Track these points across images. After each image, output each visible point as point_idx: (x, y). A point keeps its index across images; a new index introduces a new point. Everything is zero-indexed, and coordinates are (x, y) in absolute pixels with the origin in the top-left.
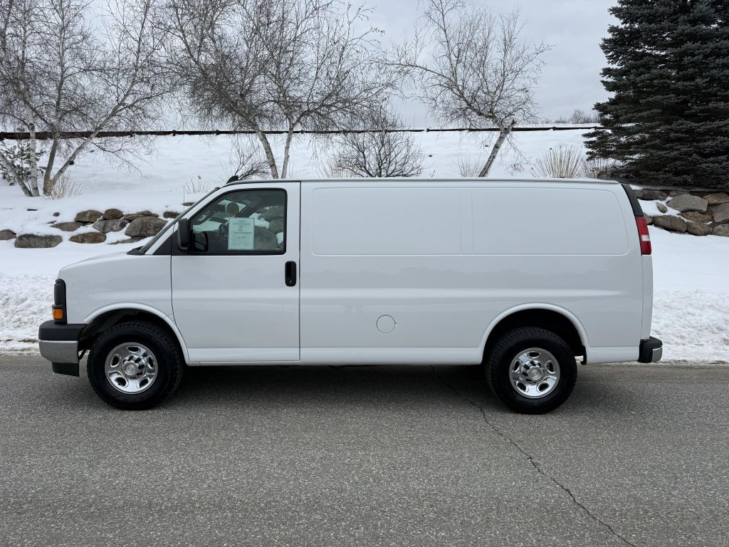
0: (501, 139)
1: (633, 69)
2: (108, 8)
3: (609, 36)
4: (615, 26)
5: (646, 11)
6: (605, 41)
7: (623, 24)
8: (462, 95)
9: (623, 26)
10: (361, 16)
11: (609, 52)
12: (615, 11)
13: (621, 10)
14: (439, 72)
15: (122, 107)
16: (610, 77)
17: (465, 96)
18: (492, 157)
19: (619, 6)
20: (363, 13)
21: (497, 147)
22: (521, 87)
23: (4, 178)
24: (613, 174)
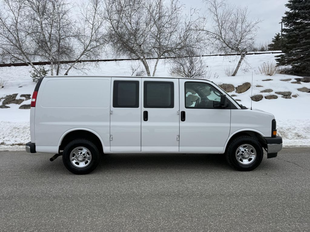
0: (242, 59)
1: (297, 29)
2: (80, 12)
3: (285, 16)
4: (288, 11)
5: (302, 5)
6: (283, 18)
7: (291, 10)
8: (224, 42)
9: (291, 12)
10: (196, 13)
11: (285, 22)
12: (287, 5)
13: (290, 5)
14: (214, 33)
15: (86, 51)
16: (285, 32)
17: (226, 42)
18: (238, 67)
19: (289, 3)
20: (196, 11)
21: (240, 62)
22: (250, 38)
23: (34, 81)
24: (286, 72)
